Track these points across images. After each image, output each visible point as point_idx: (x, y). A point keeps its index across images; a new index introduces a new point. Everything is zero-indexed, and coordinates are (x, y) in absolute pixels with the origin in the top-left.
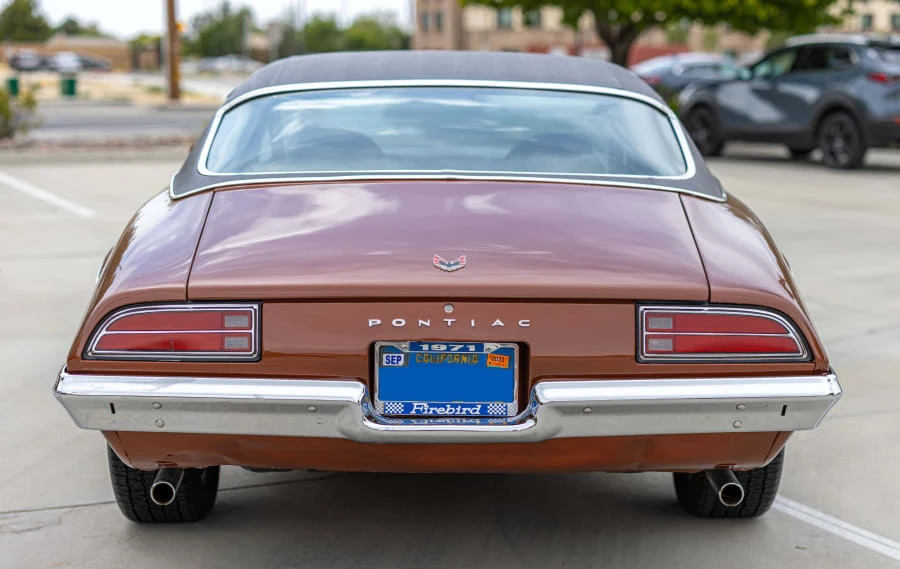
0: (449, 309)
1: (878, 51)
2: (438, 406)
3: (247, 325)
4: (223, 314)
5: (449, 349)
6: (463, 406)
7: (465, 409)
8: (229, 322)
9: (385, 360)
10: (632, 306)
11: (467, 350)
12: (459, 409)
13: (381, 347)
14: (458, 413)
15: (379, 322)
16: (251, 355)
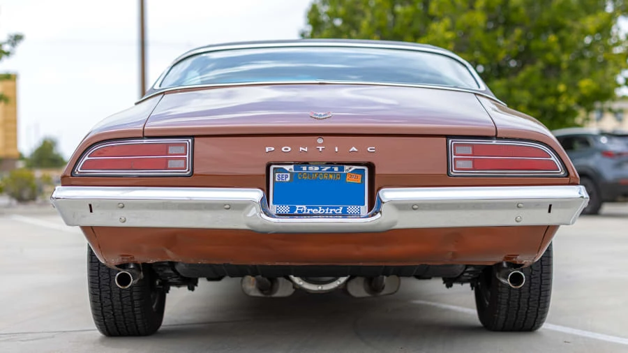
0: (320, 141)
1: (608, 138)
2: (313, 208)
3: (183, 152)
4: (168, 145)
5: (320, 170)
6: (330, 208)
7: (331, 210)
8: (171, 150)
9: (277, 177)
10: (445, 139)
11: (333, 170)
12: (327, 210)
13: (274, 169)
14: (327, 212)
15: (273, 149)
16: (186, 172)
